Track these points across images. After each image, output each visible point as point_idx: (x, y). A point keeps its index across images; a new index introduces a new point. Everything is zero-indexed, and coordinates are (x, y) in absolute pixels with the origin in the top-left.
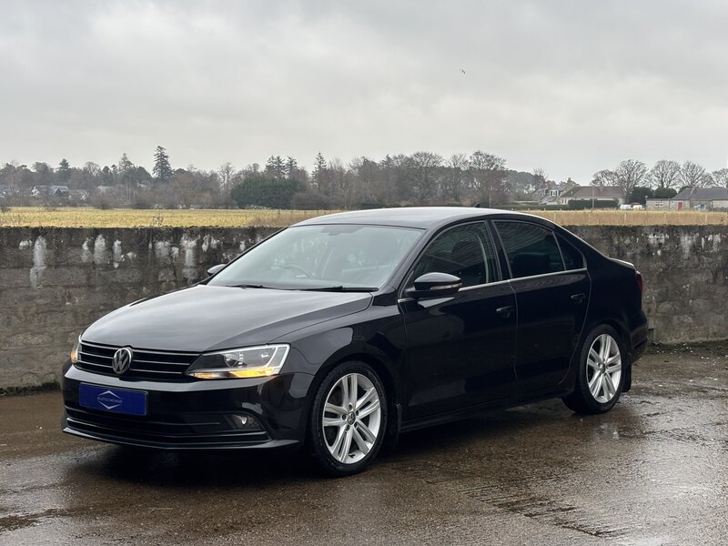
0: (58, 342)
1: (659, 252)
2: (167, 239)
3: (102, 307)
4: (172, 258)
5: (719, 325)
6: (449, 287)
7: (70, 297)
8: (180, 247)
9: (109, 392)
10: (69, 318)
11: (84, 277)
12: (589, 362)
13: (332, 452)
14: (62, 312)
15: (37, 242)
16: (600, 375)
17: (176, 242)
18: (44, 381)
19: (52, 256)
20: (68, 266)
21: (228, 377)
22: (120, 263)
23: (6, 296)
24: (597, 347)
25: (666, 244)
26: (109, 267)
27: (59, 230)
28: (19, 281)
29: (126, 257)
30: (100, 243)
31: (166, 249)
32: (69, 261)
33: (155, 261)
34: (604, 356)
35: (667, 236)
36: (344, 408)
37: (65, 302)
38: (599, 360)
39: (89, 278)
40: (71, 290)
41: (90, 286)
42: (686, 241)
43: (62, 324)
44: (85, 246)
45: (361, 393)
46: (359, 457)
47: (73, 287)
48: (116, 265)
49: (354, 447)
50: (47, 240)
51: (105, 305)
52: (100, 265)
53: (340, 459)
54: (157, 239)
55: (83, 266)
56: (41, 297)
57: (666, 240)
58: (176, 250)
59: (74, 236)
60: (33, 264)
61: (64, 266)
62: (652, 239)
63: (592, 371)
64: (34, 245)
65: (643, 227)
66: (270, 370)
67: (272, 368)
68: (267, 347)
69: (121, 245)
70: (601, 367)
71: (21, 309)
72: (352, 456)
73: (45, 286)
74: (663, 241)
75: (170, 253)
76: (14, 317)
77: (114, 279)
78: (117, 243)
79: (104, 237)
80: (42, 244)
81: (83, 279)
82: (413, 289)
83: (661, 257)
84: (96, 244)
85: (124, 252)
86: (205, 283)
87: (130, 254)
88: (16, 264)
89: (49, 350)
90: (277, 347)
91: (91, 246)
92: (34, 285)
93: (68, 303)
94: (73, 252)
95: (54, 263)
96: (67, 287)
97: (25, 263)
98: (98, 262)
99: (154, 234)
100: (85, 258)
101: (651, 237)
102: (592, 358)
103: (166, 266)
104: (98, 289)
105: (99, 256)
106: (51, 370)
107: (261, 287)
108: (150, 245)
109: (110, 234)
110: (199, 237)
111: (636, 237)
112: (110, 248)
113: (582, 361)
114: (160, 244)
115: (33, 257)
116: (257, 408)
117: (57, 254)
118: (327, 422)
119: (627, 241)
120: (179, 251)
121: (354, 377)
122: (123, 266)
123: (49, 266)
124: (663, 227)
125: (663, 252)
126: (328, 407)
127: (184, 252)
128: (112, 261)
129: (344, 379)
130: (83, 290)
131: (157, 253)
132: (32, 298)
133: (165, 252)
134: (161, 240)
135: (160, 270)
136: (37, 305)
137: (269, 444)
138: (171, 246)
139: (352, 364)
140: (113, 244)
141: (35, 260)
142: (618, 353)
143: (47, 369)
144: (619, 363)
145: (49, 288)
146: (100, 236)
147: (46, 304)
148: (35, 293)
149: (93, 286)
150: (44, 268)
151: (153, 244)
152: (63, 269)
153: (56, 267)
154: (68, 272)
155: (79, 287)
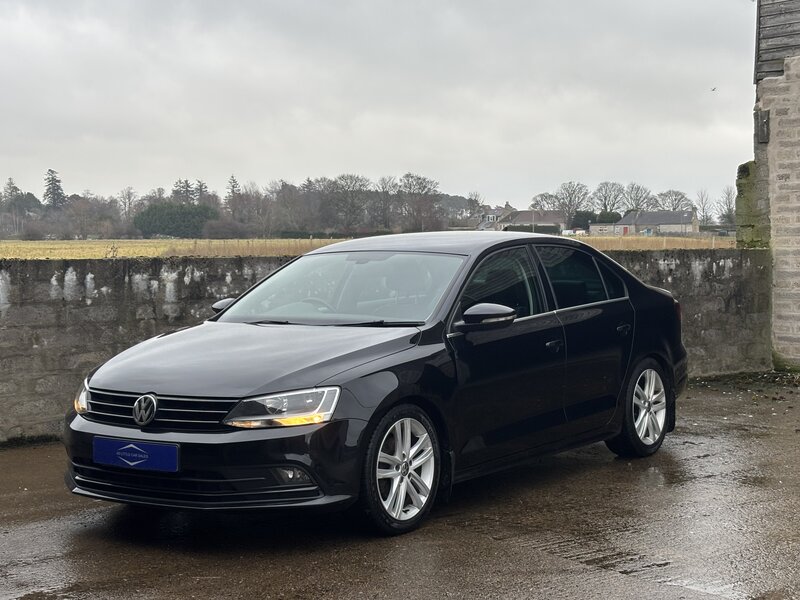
0: (24, 390)
1: (670, 279)
2: (146, 271)
3: (74, 350)
4: (151, 293)
5: (733, 357)
6: (503, 319)
7: (37, 339)
8: (160, 281)
9: (131, 446)
10: (37, 363)
11: (53, 316)
12: (635, 400)
13: (387, 508)
14: (29, 356)
16: (645, 415)
17: (156, 275)
18: (10, 436)
19: (17, 292)
20: (35, 303)
21: (271, 425)
22: (94, 299)
24: (642, 385)
25: (676, 270)
26: (81, 304)
27: (24, 262)
29: (100, 293)
30: (71, 276)
31: (144, 283)
32: (37, 298)
33: (132, 296)
34: (649, 392)
35: (678, 261)
36: (397, 457)
37: (32, 344)
38: (644, 397)
39: (58, 317)
40: (39, 331)
41: (60, 326)
42: (697, 267)
43: (28, 370)
44: (54, 281)
45: (414, 440)
46: (414, 512)
47: (40, 327)
48: (89, 302)
49: (408, 501)
50: (12, 275)
51: (77, 347)
52: (71, 302)
53: (394, 515)
54: (134, 271)
55: (52, 303)
56: (4, 340)
57: (677, 265)
58: (155, 284)
59: (42, 269)
61: (30, 304)
62: (662, 264)
63: (637, 410)
65: (652, 252)
66: (319, 417)
67: (322, 414)
68: (314, 390)
69: (94, 279)
70: (647, 404)
72: (405, 512)
73: (9, 327)
74: (673, 267)
75: (149, 287)
77: (86, 318)
78: (90, 276)
79: (75, 270)
81: (52, 318)
82: (462, 322)
83: (673, 283)
84: (66, 278)
85: (98, 286)
86: (215, 320)
87: (104, 289)
89: (15, 400)
90: (326, 390)
91: (61, 280)
93: (35, 346)
94: (40, 287)
95: (19, 300)
96: (34, 327)
98: (69, 298)
99: (130, 265)
100: (53, 294)
101: (661, 262)
102: (637, 395)
103: (144, 302)
104: (69, 329)
105: (69, 292)
106: (17, 423)
107: (287, 323)
108: (127, 279)
109: (82, 266)
110: (181, 268)
111: (645, 263)
112: (81, 282)
113: (628, 399)
114: (137, 277)
116: (305, 459)
117: (23, 290)
118: (381, 474)
119: (637, 268)
120: (159, 284)
121: (408, 421)
122: (97, 302)
123: (14, 304)
124: (673, 252)
125: (674, 279)
126: (382, 456)
127: (164, 286)
128: (84, 297)
129: (397, 424)
130: (52, 330)
131: (135, 287)
133: (143, 286)
134: (138, 272)
135: (138, 305)
137: (321, 501)
138: (150, 279)
139: (405, 407)
140: (85, 278)
142: (663, 390)
143: (13, 421)
144: (664, 400)
145: (14, 329)
146: (71, 269)
147: (10, 348)
149: (64, 326)
150: (8, 306)
151: (130, 277)
152: (29, 307)
153: (22, 304)
154: (35, 310)
155: (48, 327)
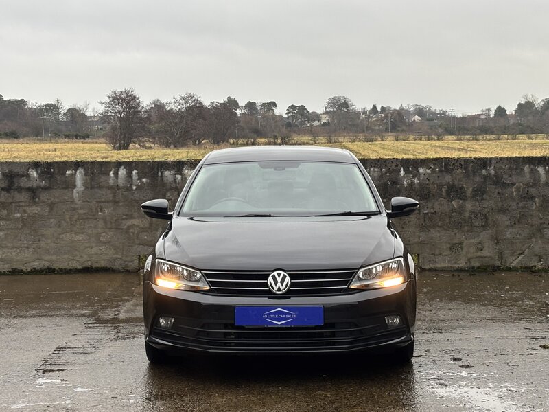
0: (93, 239)
2: (173, 169)
3: (124, 217)
4: (176, 183)
7: (101, 209)
8: (182, 175)
10: (101, 224)
11: (111, 195)
14: (96, 219)
15: (78, 171)
17: (180, 171)
18: (84, 266)
19: (89, 181)
20: (100, 188)
22: (137, 186)
23: (57, 207)
26: (129, 189)
27: (93, 163)
28: (66, 198)
29: (142, 182)
30: (122, 172)
31: (172, 176)
32: (100, 184)
33: (163, 185)
37: (98, 212)
39: (114, 196)
40: (102, 204)
41: (116, 202)
43: (95, 227)
44: (111, 174)
47: (103, 202)
48: (134, 188)
50: (85, 170)
51: (126, 215)
52: (123, 188)
54: (164, 169)
55: (110, 188)
56: (81, 209)
58: (179, 177)
59: (103, 167)
60: (75, 186)
61: (97, 187)
64: (76, 173)
69: (138, 173)
71: (67, 216)
73: (84, 201)
75: (175, 179)
76: (63, 222)
77: (132, 198)
78: (135, 172)
79: (125, 168)
80: (81, 173)
81: (110, 197)
84: (120, 173)
85: (140, 178)
87: (144, 180)
88: (64, 186)
89: (87, 245)
91: (116, 174)
92: (76, 200)
93: (100, 213)
94: (103, 178)
95: (91, 185)
96: (99, 202)
97: (70, 185)
98: (121, 185)
99: (163, 165)
100: (111, 182)
103: (171, 189)
104: (121, 204)
105: (121, 181)
106: (88, 259)
108: (159, 174)
109: (130, 166)
112: (129, 175)
114: (167, 173)
115: (75, 181)
117: (92, 179)
120: (182, 178)
122: (138, 188)
123: (86, 187)
127: (186, 178)
128: (131, 185)
130: (111, 204)
131: (165, 179)
132: (75, 209)
133: (170, 179)
134: (168, 170)
135: (167, 191)
136: (78, 214)
138: (176, 174)
140: (132, 173)
141: (77, 183)
143: (86, 258)
145: (86, 203)
146: (122, 167)
147: (84, 214)
148: (76, 206)
149: (118, 202)
150: (83, 189)
151: (162, 173)
152: (96, 190)
153: (91, 188)
154: (100, 192)
155: (108, 202)
